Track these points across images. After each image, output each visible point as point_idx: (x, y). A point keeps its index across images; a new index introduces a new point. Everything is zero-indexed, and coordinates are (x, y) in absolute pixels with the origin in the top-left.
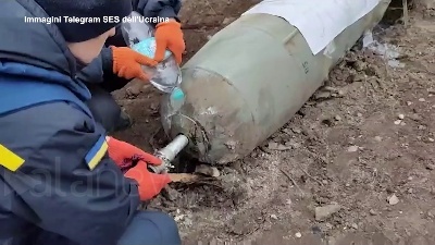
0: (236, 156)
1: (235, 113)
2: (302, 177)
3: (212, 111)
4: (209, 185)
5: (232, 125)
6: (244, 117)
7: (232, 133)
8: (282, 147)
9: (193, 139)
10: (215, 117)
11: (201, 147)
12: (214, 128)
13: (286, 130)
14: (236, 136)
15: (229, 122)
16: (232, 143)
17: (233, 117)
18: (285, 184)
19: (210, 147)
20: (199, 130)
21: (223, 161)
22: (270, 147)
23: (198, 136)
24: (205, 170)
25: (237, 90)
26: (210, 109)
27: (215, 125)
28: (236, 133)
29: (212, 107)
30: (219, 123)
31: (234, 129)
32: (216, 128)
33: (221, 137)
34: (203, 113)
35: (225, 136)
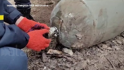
0: (82, 44)
1: (85, 17)
2: (119, 64)
3: (71, 15)
4: (66, 58)
5: (81, 24)
6: (89, 22)
7: (80, 29)
8: (110, 48)
10: (72, 19)
12: (71, 25)
13: (113, 41)
14: (83, 31)
15: (79, 23)
16: (79, 35)
17: (82, 20)
18: (108, 66)
21: (74, 46)
22: (103, 47)
23: (62, 28)
25: (87, 7)
26: (70, 14)
27: (72, 23)
28: (83, 30)
29: (71, 13)
30: (74, 22)
31: (82, 27)
32: (72, 25)
33: (74, 31)
34: (66, 16)
35: (76, 31)
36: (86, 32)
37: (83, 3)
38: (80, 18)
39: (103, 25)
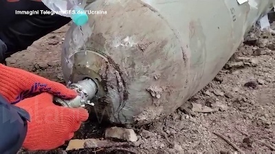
1: (164, 43)
3: (130, 42)
5: (158, 62)
7: (157, 74)
9: (103, 84)
10: (133, 51)
11: (114, 96)
12: (133, 65)
13: (207, 93)
15: (153, 59)
16: (155, 88)
17: (158, 51)
19: (126, 96)
20: (112, 70)
21: (143, 118)
23: (110, 78)
24: (117, 133)
25: (162, 18)
26: (127, 40)
27: (135, 62)
28: (162, 74)
29: (130, 36)
30: (140, 59)
31: (161, 68)
32: (136, 67)
33: (142, 80)
34: (117, 46)
35: (148, 78)
36: (169, 79)
37: (152, 10)
38: (154, 45)
39: (200, 57)
